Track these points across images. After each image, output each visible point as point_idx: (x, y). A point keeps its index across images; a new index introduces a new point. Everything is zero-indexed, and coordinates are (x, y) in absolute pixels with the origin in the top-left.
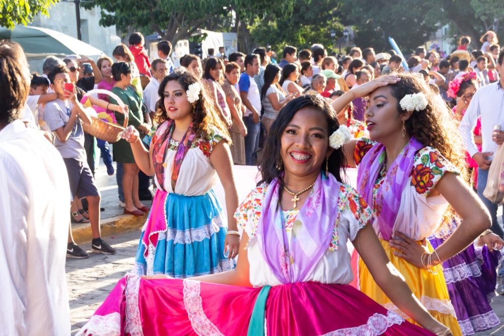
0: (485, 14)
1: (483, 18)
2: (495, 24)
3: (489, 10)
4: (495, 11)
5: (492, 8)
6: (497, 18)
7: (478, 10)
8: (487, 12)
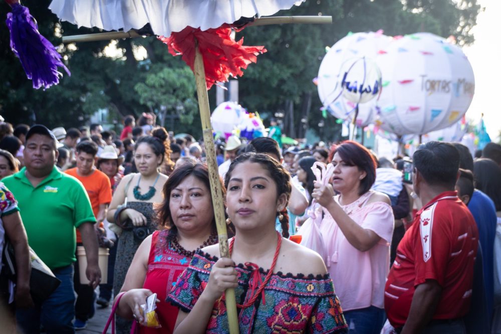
0: (152, 100)
1: (149, 104)
2: (162, 112)
3: (157, 96)
4: (163, 97)
5: (159, 94)
6: (164, 105)
7: (145, 95)
8: (155, 98)
